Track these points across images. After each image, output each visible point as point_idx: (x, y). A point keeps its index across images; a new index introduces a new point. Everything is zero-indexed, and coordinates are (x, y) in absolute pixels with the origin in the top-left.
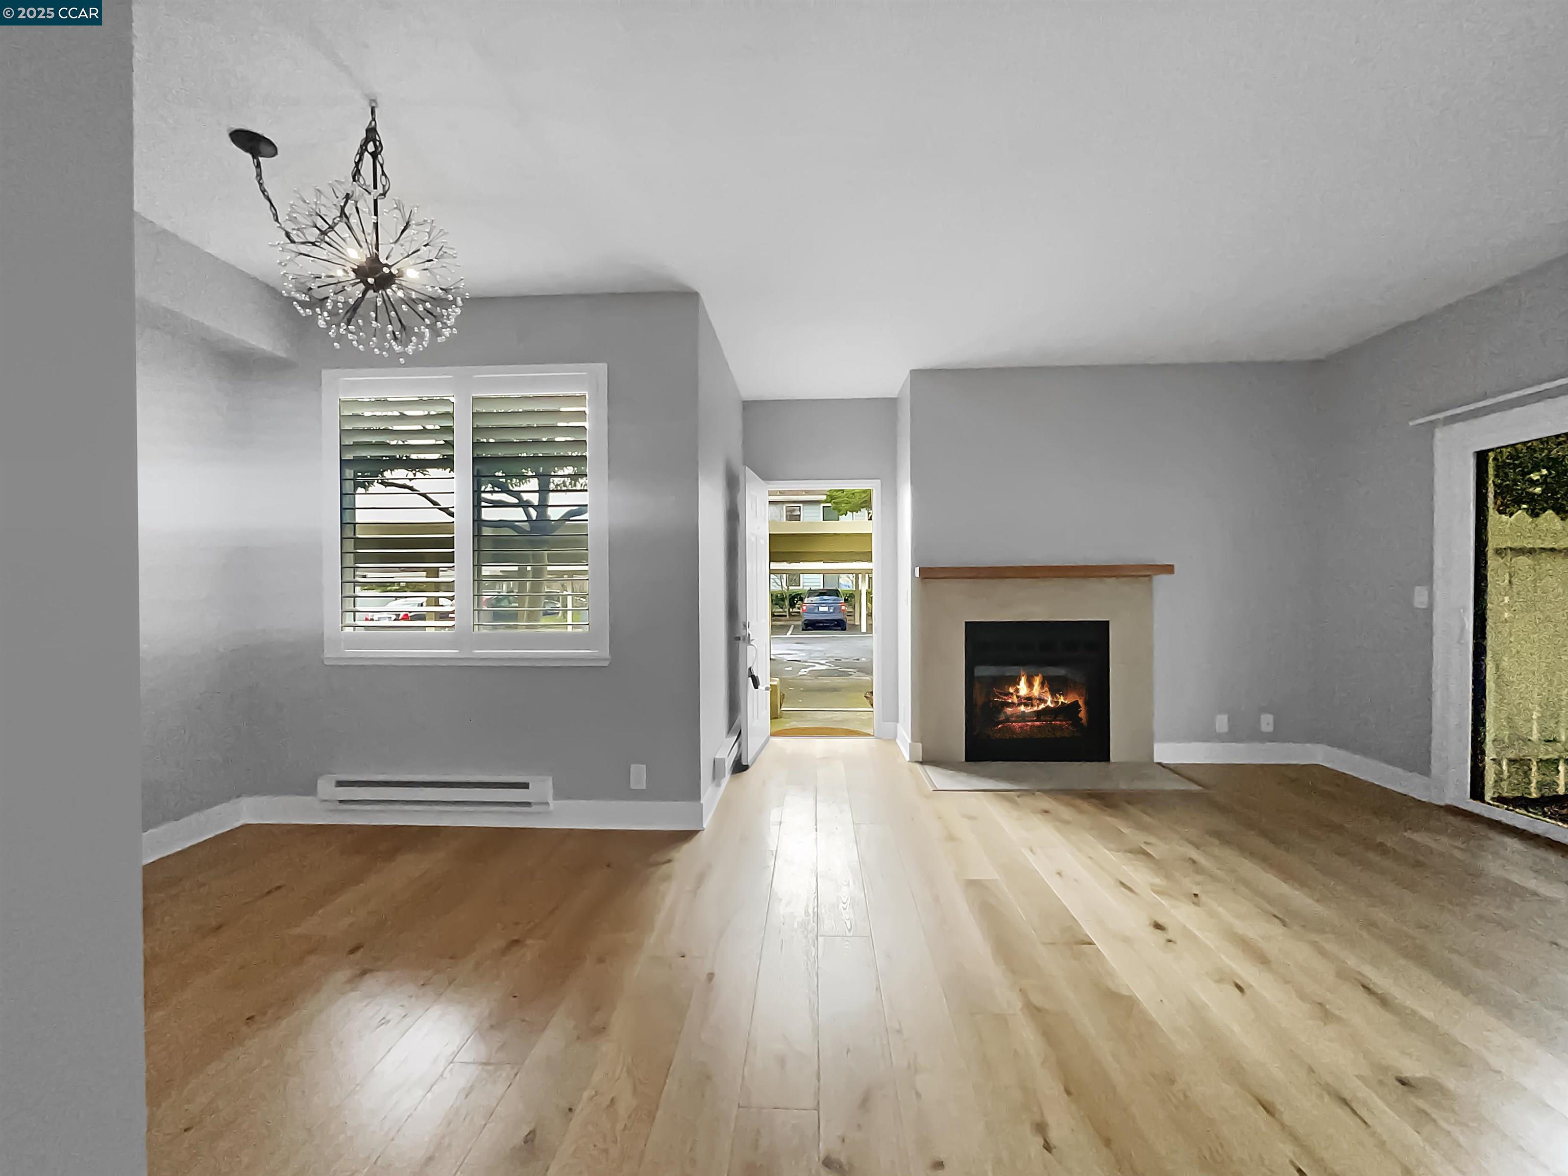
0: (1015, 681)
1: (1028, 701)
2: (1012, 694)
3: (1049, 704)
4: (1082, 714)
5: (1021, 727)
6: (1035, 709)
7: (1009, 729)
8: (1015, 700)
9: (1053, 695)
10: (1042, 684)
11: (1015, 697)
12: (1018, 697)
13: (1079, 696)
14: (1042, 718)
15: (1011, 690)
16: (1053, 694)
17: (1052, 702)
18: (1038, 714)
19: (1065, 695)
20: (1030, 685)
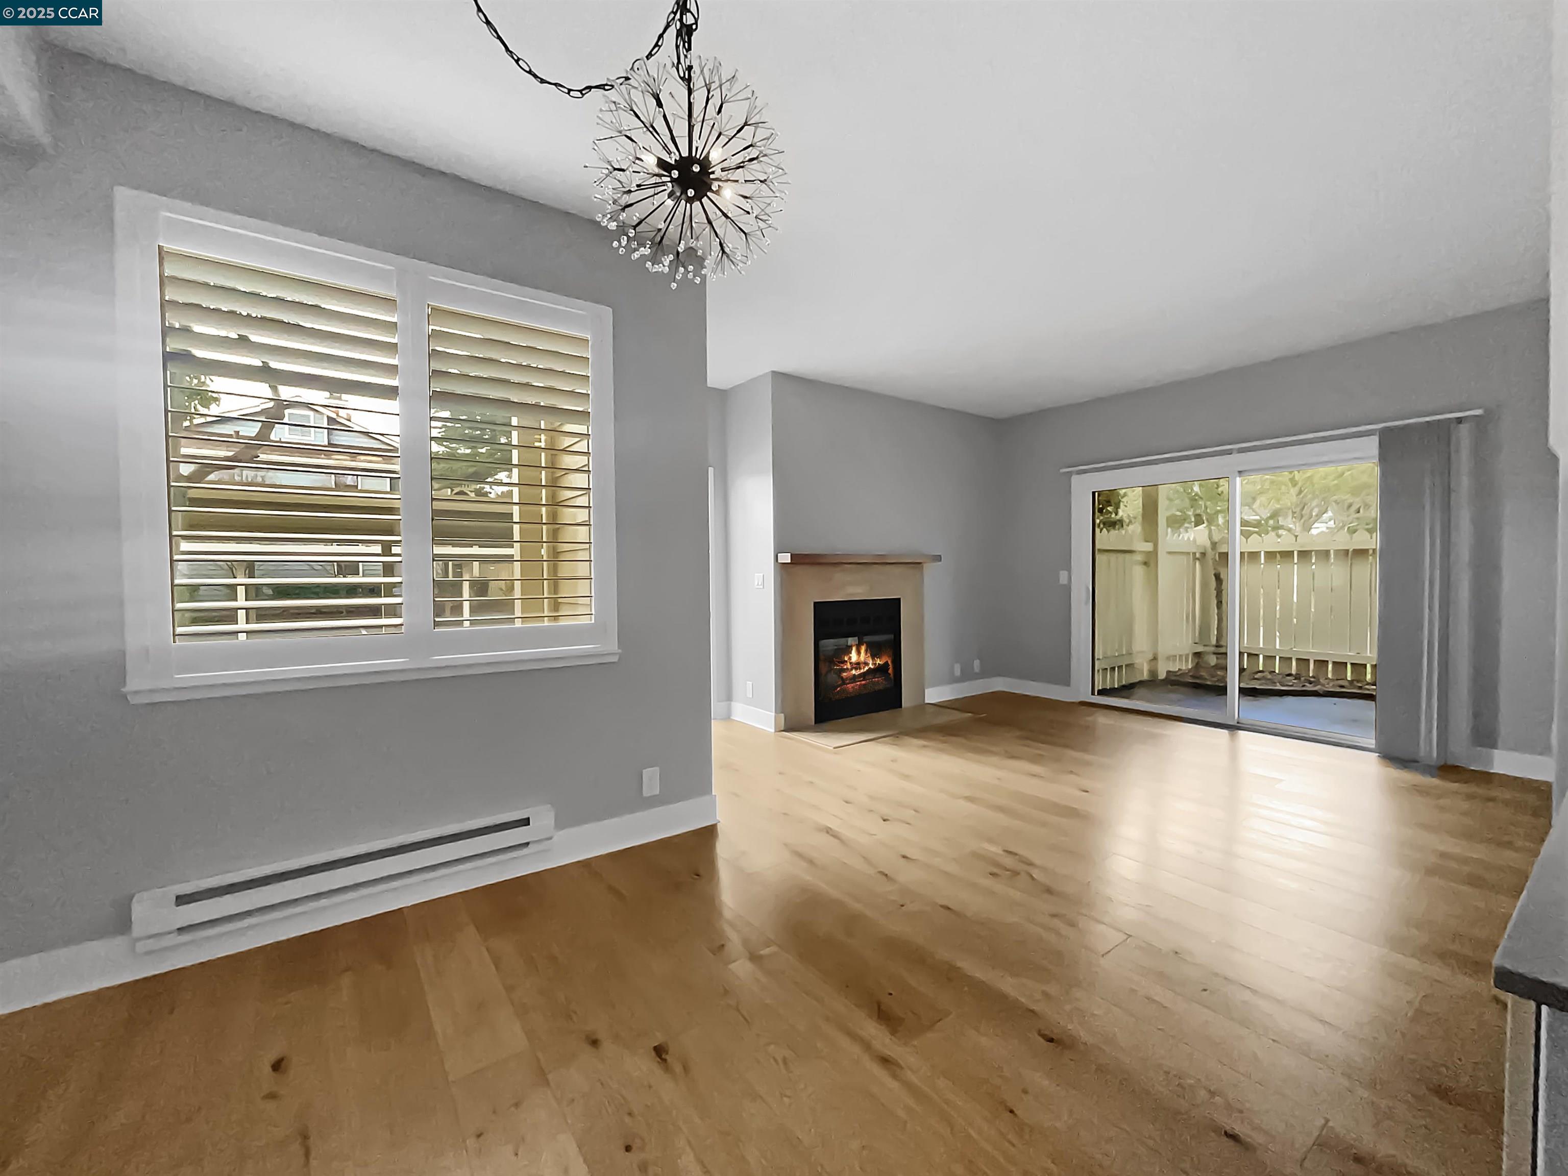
0: (848, 650)
1: (857, 665)
2: (846, 661)
3: (871, 666)
4: (890, 671)
5: (853, 687)
6: (862, 671)
7: (843, 691)
8: (849, 667)
9: (873, 659)
10: (866, 651)
11: (849, 664)
12: (851, 663)
13: (888, 657)
14: (867, 677)
15: (846, 659)
16: (873, 657)
17: (872, 664)
18: (863, 675)
19: (880, 658)
20: (859, 653)
